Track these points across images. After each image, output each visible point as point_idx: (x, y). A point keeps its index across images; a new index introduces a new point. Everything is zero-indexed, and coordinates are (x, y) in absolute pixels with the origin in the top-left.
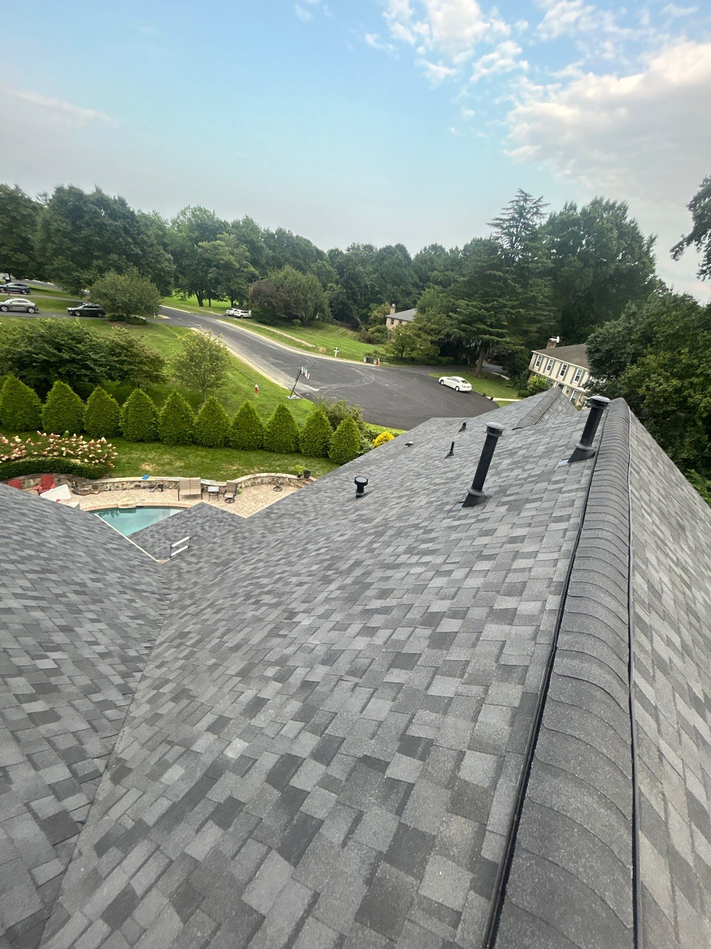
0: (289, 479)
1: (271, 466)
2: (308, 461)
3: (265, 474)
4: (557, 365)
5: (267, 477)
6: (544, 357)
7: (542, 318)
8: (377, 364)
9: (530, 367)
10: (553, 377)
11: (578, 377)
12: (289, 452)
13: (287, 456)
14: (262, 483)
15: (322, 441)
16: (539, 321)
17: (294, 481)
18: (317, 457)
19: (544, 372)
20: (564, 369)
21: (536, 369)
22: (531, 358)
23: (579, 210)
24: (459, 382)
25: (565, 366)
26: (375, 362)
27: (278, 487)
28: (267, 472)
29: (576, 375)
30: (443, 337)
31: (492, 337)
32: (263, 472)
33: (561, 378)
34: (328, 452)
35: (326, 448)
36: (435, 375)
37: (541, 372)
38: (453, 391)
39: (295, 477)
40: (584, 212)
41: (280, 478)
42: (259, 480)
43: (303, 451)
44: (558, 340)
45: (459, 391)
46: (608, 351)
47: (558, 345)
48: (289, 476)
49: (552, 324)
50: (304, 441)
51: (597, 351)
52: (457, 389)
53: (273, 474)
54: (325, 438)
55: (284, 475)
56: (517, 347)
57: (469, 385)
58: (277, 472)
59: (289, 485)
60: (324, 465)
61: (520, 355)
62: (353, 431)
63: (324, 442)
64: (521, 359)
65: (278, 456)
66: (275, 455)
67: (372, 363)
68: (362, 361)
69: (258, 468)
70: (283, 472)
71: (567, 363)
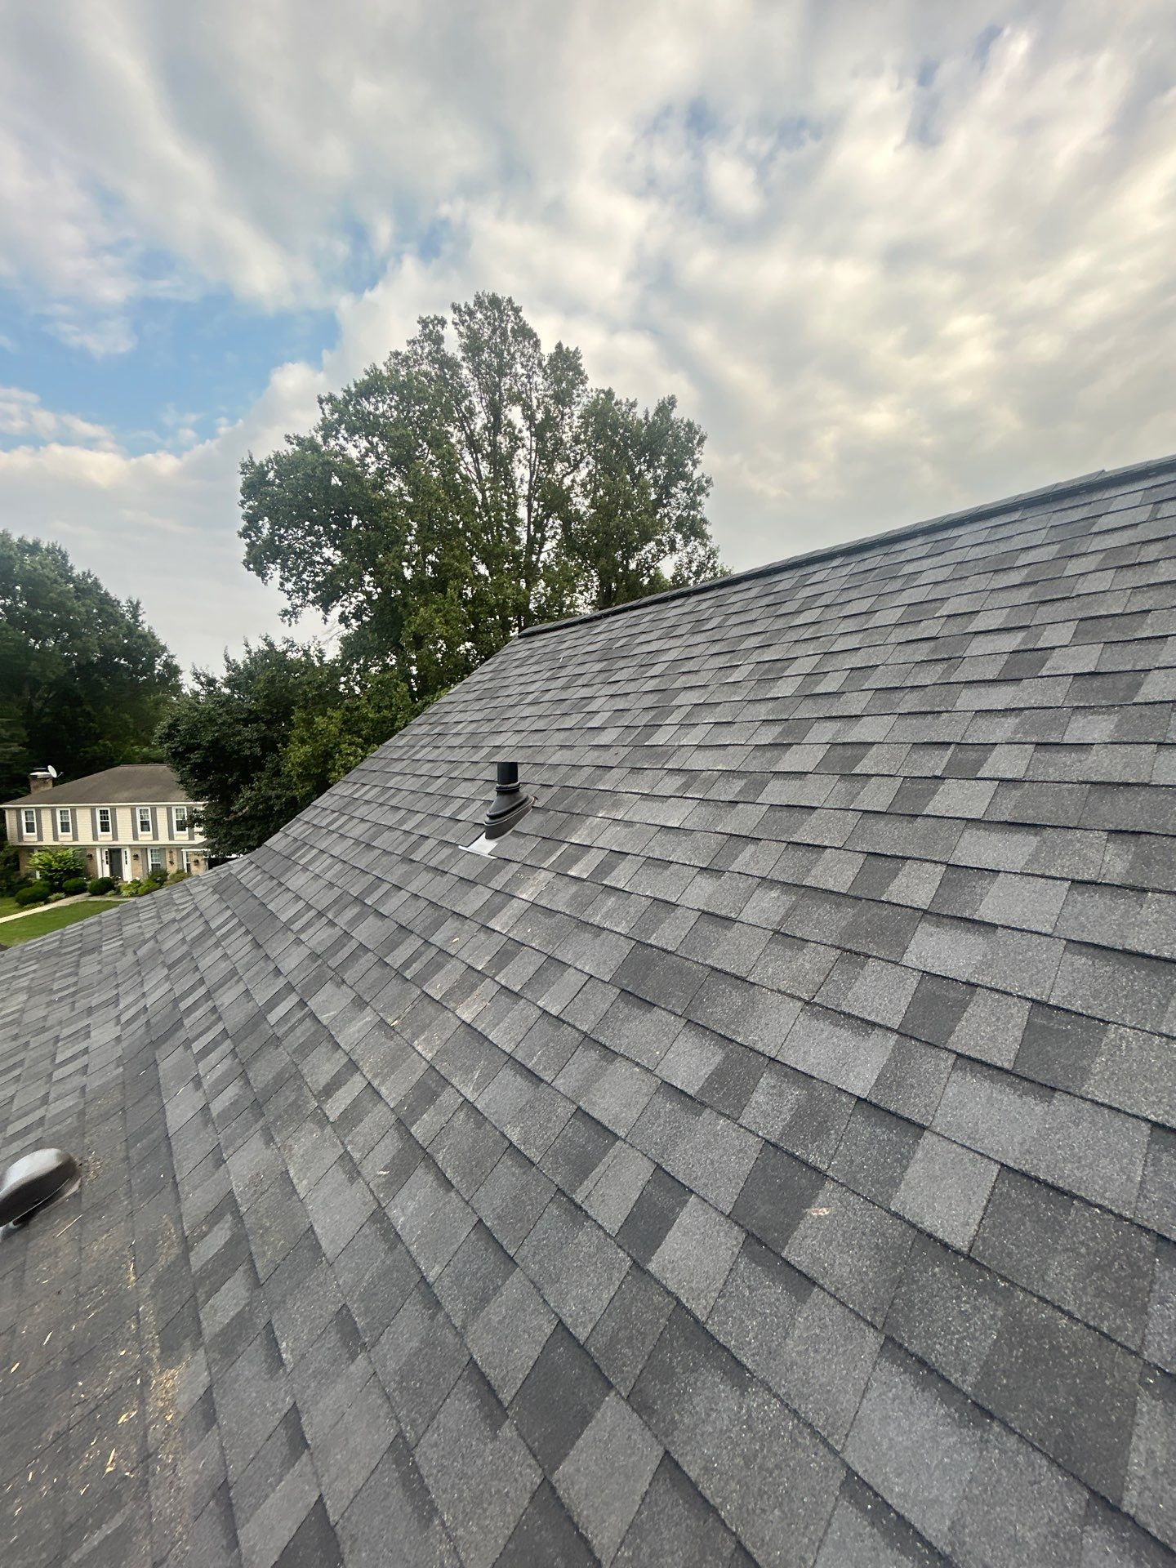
4: (83, 815)
6: (37, 810)
9: (12, 842)
10: (85, 839)
11: (144, 825)
20: (104, 818)
21: (30, 839)
25: (103, 812)
29: (139, 820)
33: (106, 839)
37: (48, 840)
44: (52, 772)
47: (58, 782)
71: (106, 806)
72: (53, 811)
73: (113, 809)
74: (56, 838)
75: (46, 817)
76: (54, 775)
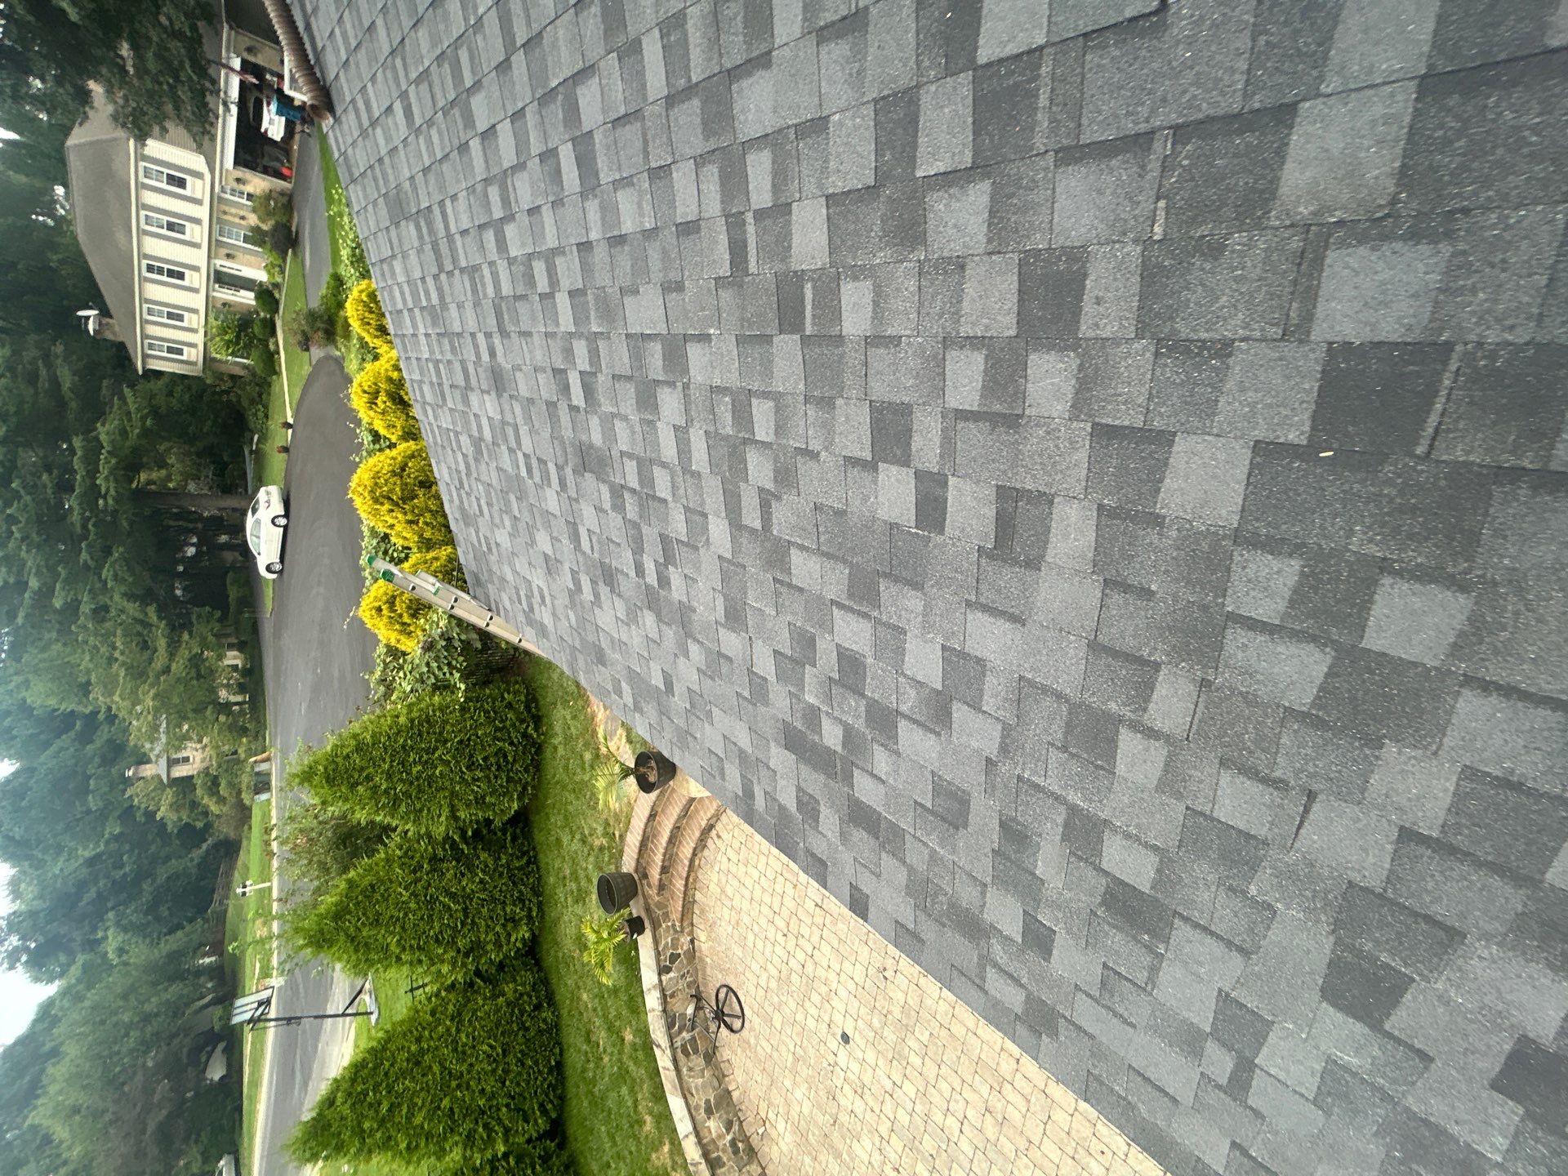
0: (662, 970)
1: (623, 1075)
2: (560, 894)
3: (676, 1104)
4: (155, 292)
5: (685, 1094)
6: (144, 336)
8: (268, 759)
9: (196, 371)
10: (198, 301)
11: (171, 227)
12: (545, 993)
13: (562, 994)
14: (724, 1103)
15: (450, 868)
17: (666, 940)
18: (533, 861)
19: (194, 331)
20: (160, 271)
21: (194, 355)
22: (158, 374)
24: (258, 522)
25: (150, 269)
26: (263, 767)
27: (720, 1015)
28: (659, 1096)
29: (164, 232)
30: (151, 610)
32: (664, 1118)
33: (192, 279)
34: (498, 823)
35: (482, 835)
36: (269, 593)
37: (199, 339)
38: (290, 530)
39: (645, 942)
41: (670, 1020)
42: (714, 1126)
43: (524, 932)
45: (287, 515)
47: (105, 312)
48: (649, 975)
50: (476, 948)
52: (283, 521)
53: (664, 1060)
54: (434, 859)
55: (652, 1001)
57: (262, 495)
58: (648, 1046)
59: (692, 954)
60: (556, 819)
61: (160, 400)
62: (359, 749)
63: (458, 855)
64: (170, 394)
65: (573, 1039)
66: (574, 1059)
67: (269, 774)
68: (269, 801)
69: (656, 1147)
70: (635, 1004)
72: (146, 322)
73: (144, 256)
76: (93, 312)
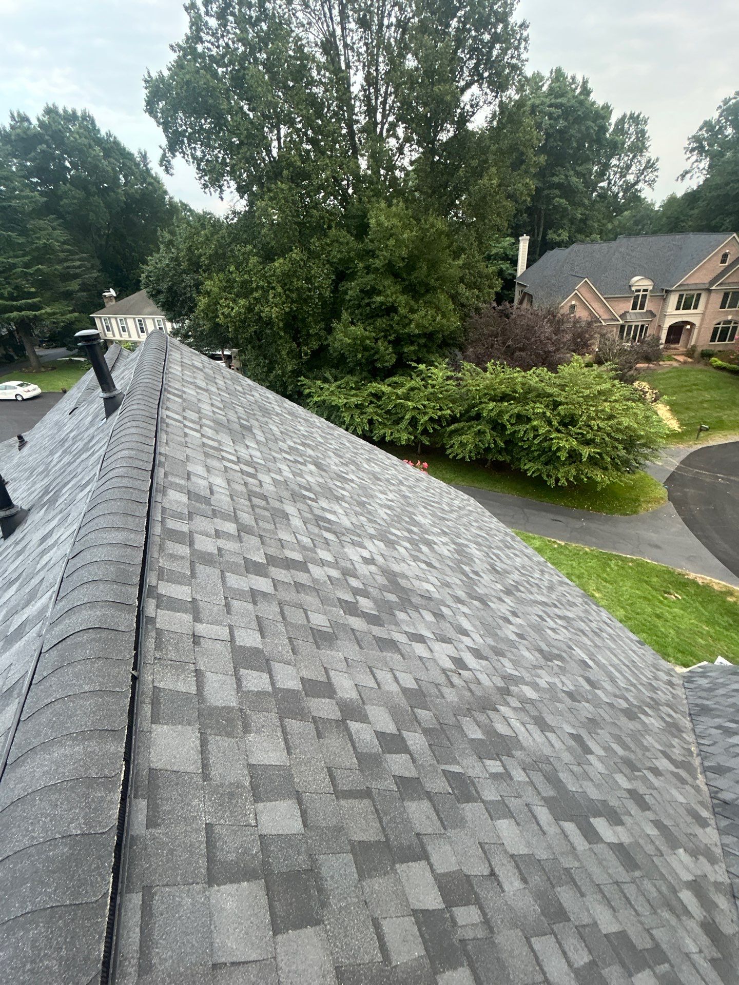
4: (130, 323)
6: (109, 318)
7: (78, 271)
9: (102, 335)
10: (135, 338)
16: (76, 276)
20: (141, 324)
21: (109, 336)
22: (94, 324)
23: (35, 122)
24: (15, 388)
25: (140, 321)
31: (23, 313)
37: (118, 337)
38: (15, 402)
40: (42, 124)
44: (113, 293)
45: (23, 400)
46: (170, 289)
47: (118, 298)
49: (95, 275)
51: (159, 292)
52: (19, 398)
56: (69, 316)
57: (32, 386)
71: (141, 317)
72: (116, 318)
73: (144, 319)
74: (121, 336)
75: (113, 321)
76: (115, 295)
